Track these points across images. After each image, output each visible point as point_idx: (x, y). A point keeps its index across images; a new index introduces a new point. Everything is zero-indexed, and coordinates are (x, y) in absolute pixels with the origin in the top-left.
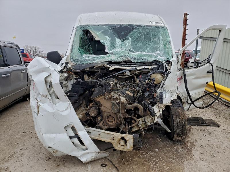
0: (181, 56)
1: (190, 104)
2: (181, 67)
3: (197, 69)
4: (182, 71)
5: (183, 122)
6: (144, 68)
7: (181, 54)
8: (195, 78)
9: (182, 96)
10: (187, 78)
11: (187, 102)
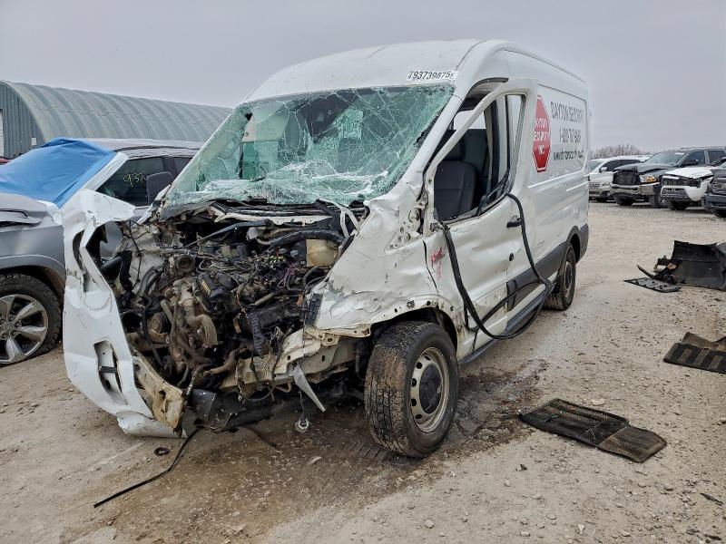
0: (433, 182)
1: (475, 331)
2: (436, 221)
3: (479, 221)
4: (441, 232)
5: (386, 395)
6: (292, 223)
7: (433, 179)
8: (476, 249)
9: (452, 309)
10: (458, 251)
11: (467, 325)
